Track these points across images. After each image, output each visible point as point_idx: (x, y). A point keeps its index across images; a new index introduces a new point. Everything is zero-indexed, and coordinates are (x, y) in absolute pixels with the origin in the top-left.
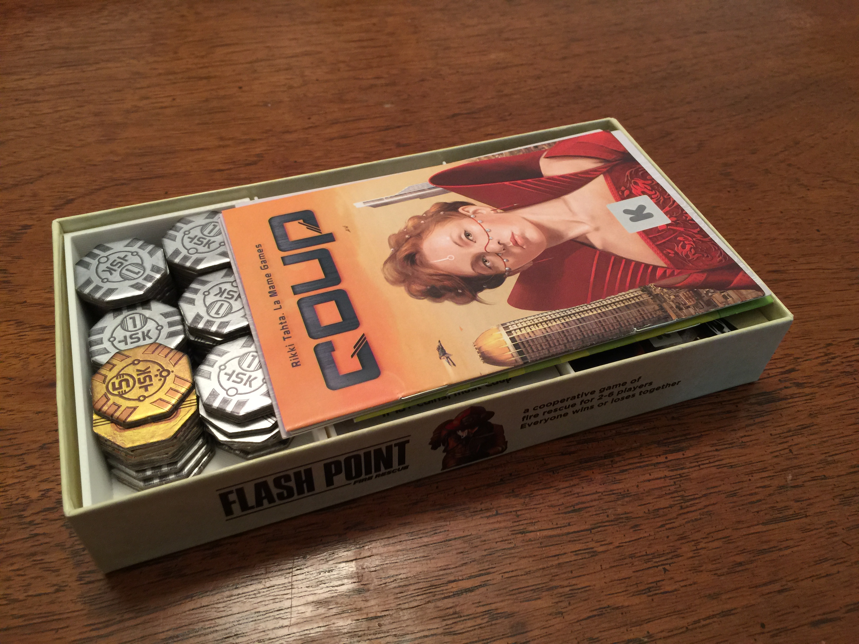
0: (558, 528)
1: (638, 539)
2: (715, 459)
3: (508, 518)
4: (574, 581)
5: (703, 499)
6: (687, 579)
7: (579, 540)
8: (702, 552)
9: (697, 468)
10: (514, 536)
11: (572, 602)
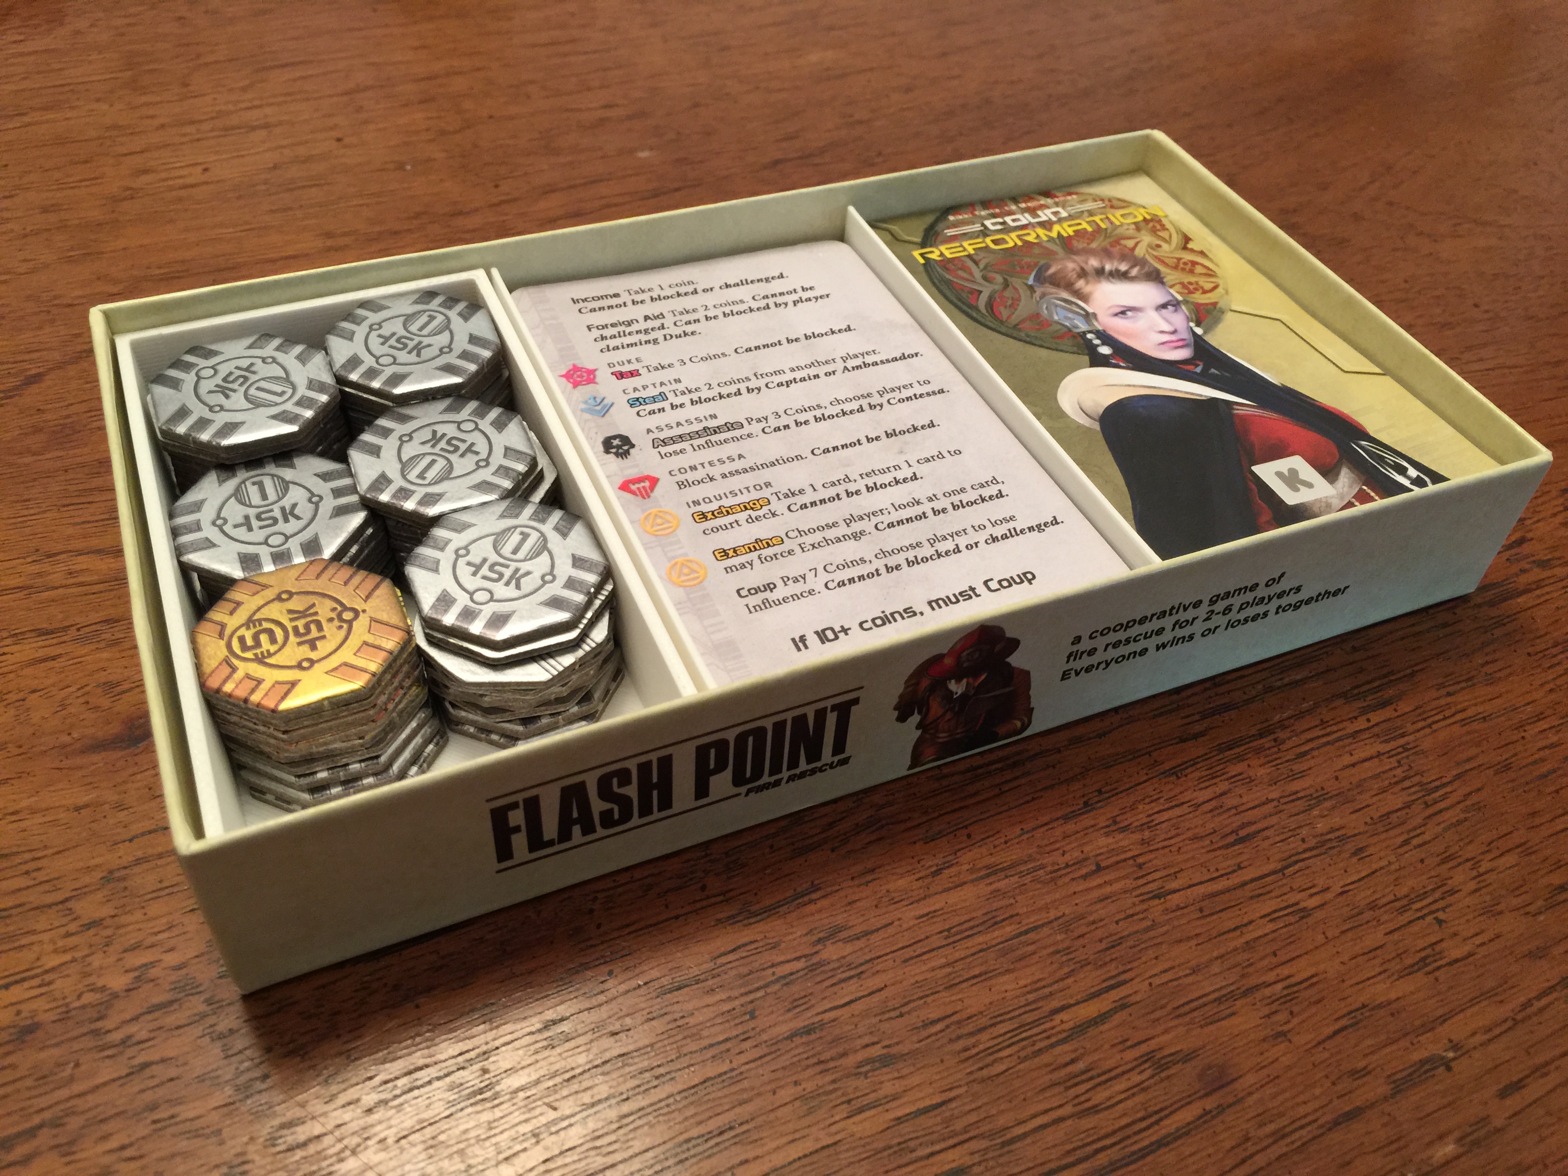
0: (1222, 876)
1: (1373, 873)
2: (1453, 710)
3: (1123, 873)
4: (1285, 971)
5: (1456, 784)
6: (1482, 932)
7: (1269, 892)
8: (1491, 877)
9: (1428, 731)
10: (1145, 906)
11: (1296, 1009)
